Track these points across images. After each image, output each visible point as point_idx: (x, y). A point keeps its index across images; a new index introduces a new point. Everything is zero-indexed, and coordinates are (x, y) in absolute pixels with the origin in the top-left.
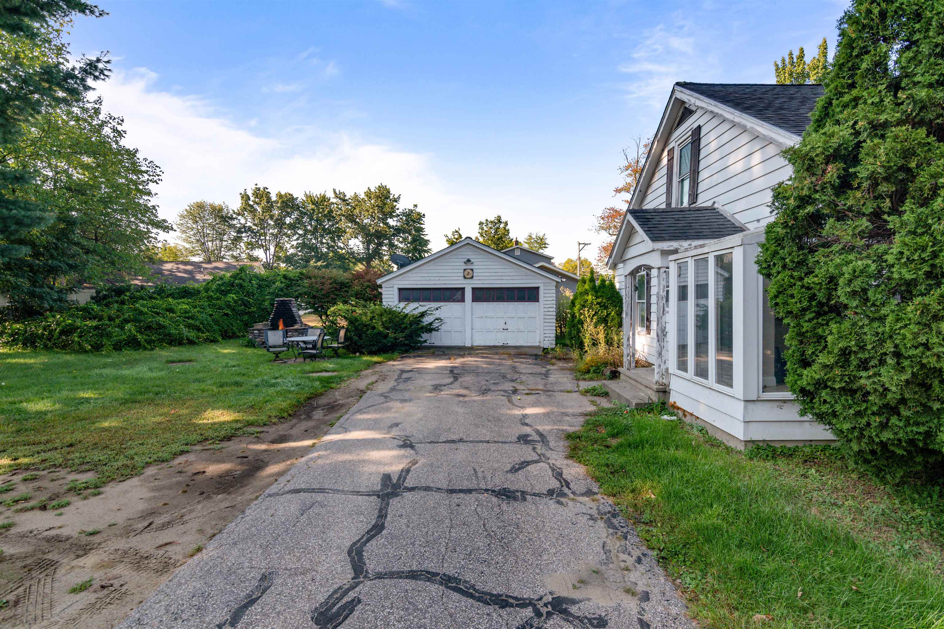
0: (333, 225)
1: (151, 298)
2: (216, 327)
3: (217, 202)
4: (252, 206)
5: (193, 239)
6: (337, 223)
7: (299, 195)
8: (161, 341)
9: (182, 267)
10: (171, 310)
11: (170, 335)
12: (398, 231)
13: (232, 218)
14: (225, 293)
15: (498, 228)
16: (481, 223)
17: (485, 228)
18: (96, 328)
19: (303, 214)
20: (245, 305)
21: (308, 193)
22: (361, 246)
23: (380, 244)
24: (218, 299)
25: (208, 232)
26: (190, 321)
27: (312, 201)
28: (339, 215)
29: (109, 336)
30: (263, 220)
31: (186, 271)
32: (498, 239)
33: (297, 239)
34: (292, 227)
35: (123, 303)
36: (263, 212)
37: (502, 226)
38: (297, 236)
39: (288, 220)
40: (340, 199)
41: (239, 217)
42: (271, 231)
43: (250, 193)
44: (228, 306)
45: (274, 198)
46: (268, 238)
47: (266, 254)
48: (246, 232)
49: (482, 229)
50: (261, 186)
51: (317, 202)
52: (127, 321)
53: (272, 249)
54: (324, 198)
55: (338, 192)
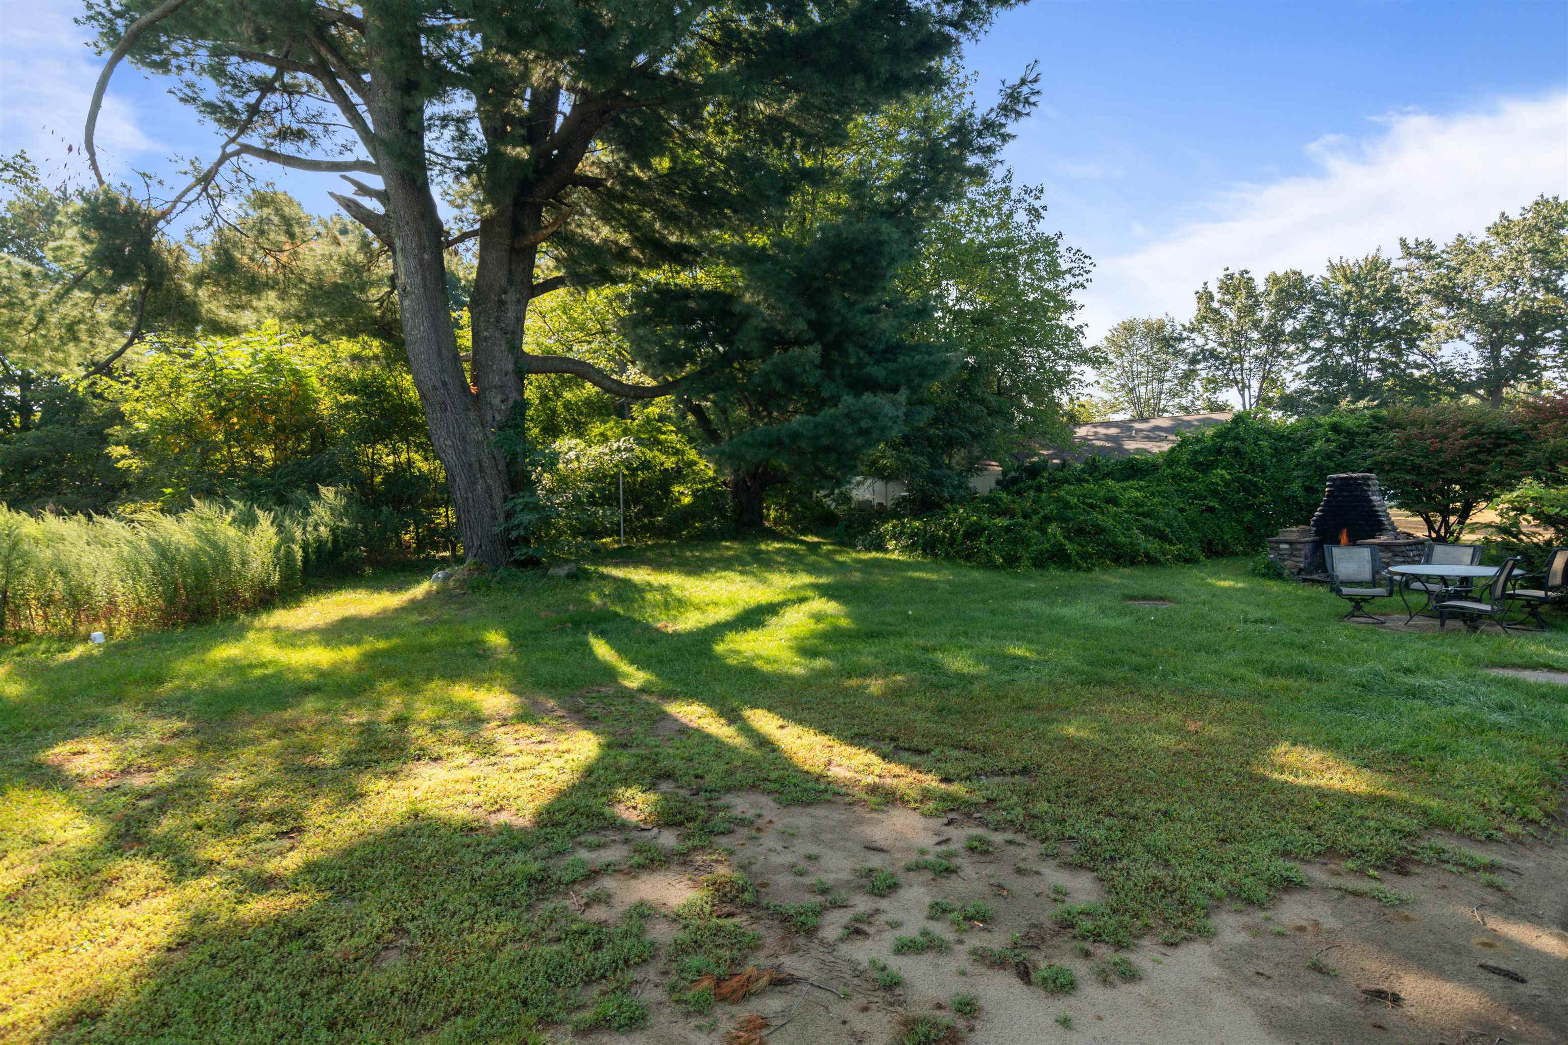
0: (1396, 319)
1: (1080, 480)
2: (1193, 534)
3: (1154, 314)
4: (1217, 312)
5: (1116, 385)
6: (1408, 312)
7: (1316, 270)
8: (1101, 555)
9: (1102, 431)
10: (1114, 501)
11: (1114, 545)
13: (1181, 340)
14: (1204, 468)
18: (1007, 529)
19: (1322, 307)
20: (1247, 491)
21: (1336, 261)
22: (1474, 355)
24: (1191, 480)
25: (1140, 369)
26: (1148, 521)
27: (1345, 276)
28: (1418, 292)
29: (1025, 542)
30: (1238, 333)
31: (1108, 438)
33: (1311, 359)
34: (1298, 336)
35: (1039, 489)
36: (1240, 317)
38: (1310, 352)
39: (1289, 326)
40: (1418, 256)
41: (1193, 336)
42: (1254, 351)
43: (1213, 288)
44: (1215, 493)
45: (1260, 286)
46: (1246, 365)
47: (1243, 396)
48: (1205, 359)
50: (1235, 270)
51: (1358, 276)
52: (1048, 519)
53: (1255, 385)
54: (1375, 264)
55: (1412, 244)
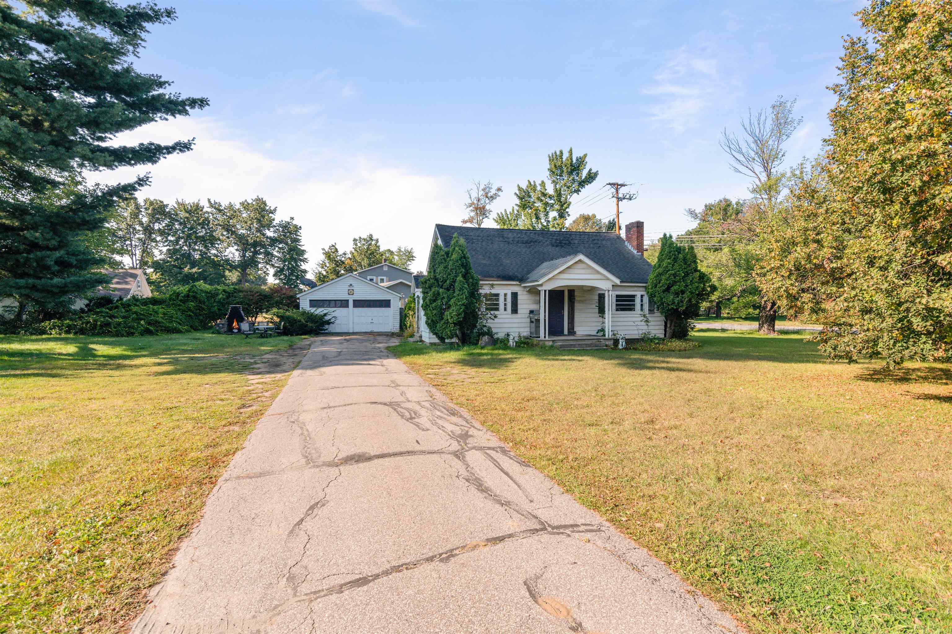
0: (208, 233)
6: (212, 231)
7: (170, 202)
12: (274, 241)
15: (370, 244)
16: (355, 240)
17: (359, 245)
19: (175, 221)
21: (180, 201)
22: (237, 254)
23: (256, 253)
27: (185, 209)
30: (130, 226)
32: (370, 254)
33: (168, 245)
34: (161, 232)
37: (373, 243)
38: (167, 242)
39: (157, 226)
40: (215, 208)
42: (137, 236)
45: (141, 204)
46: (134, 243)
47: (132, 258)
49: (356, 245)
51: (191, 211)
53: (139, 254)
54: (197, 208)
55: (213, 202)
